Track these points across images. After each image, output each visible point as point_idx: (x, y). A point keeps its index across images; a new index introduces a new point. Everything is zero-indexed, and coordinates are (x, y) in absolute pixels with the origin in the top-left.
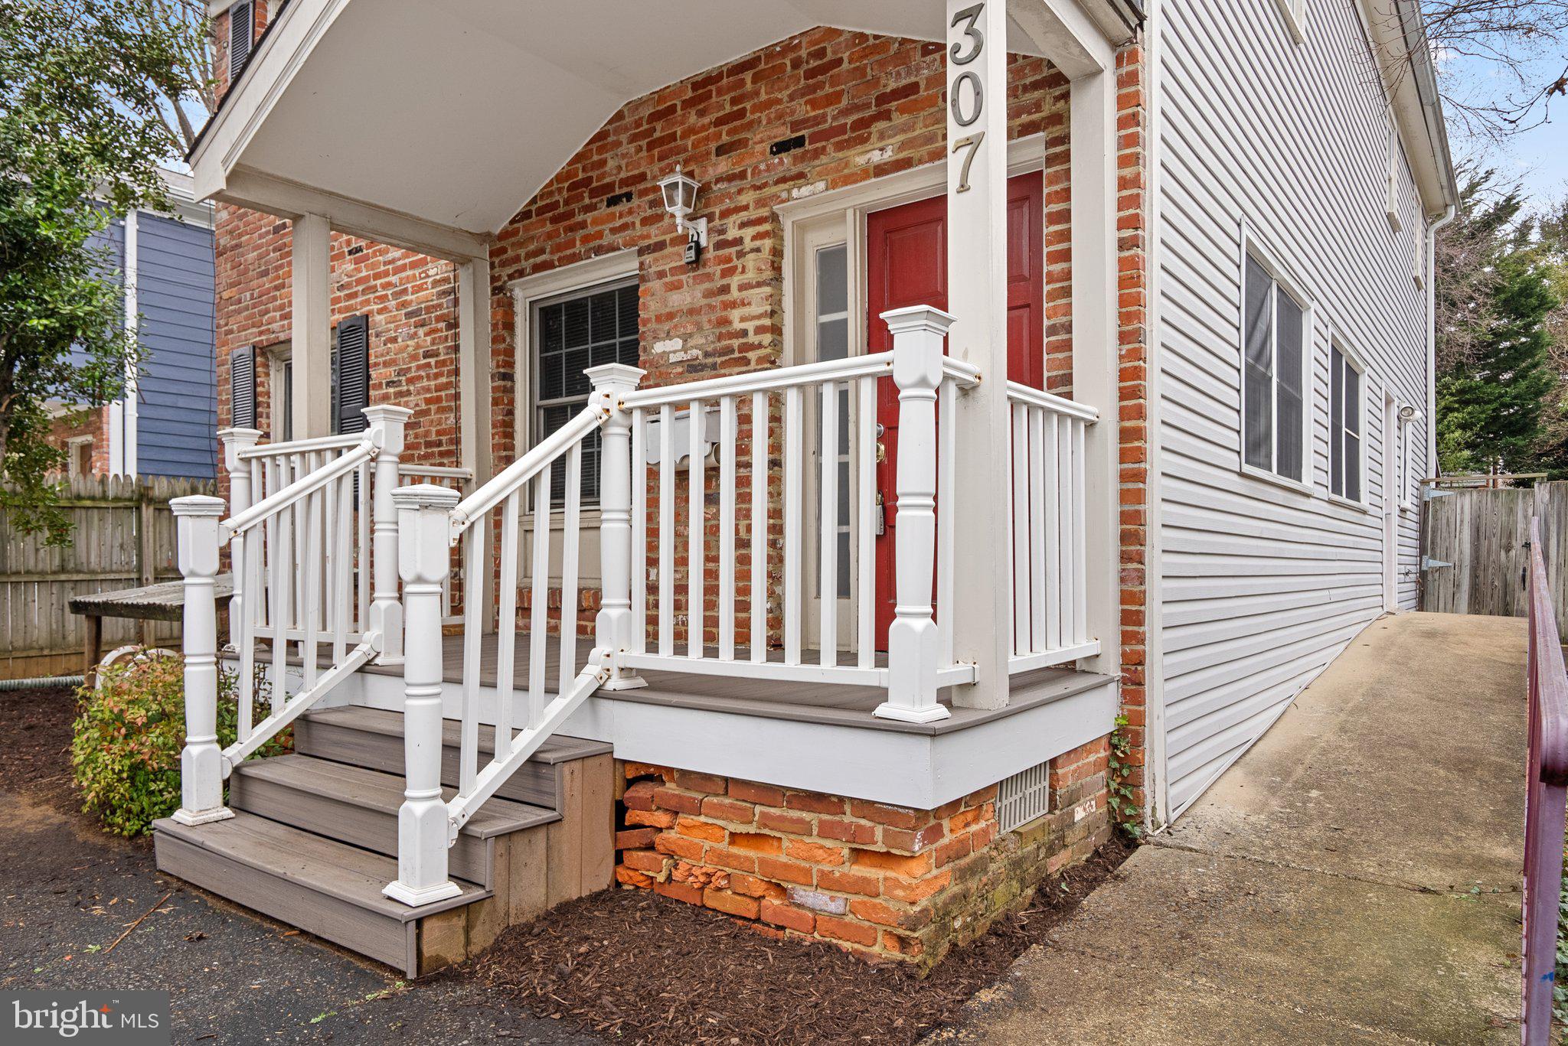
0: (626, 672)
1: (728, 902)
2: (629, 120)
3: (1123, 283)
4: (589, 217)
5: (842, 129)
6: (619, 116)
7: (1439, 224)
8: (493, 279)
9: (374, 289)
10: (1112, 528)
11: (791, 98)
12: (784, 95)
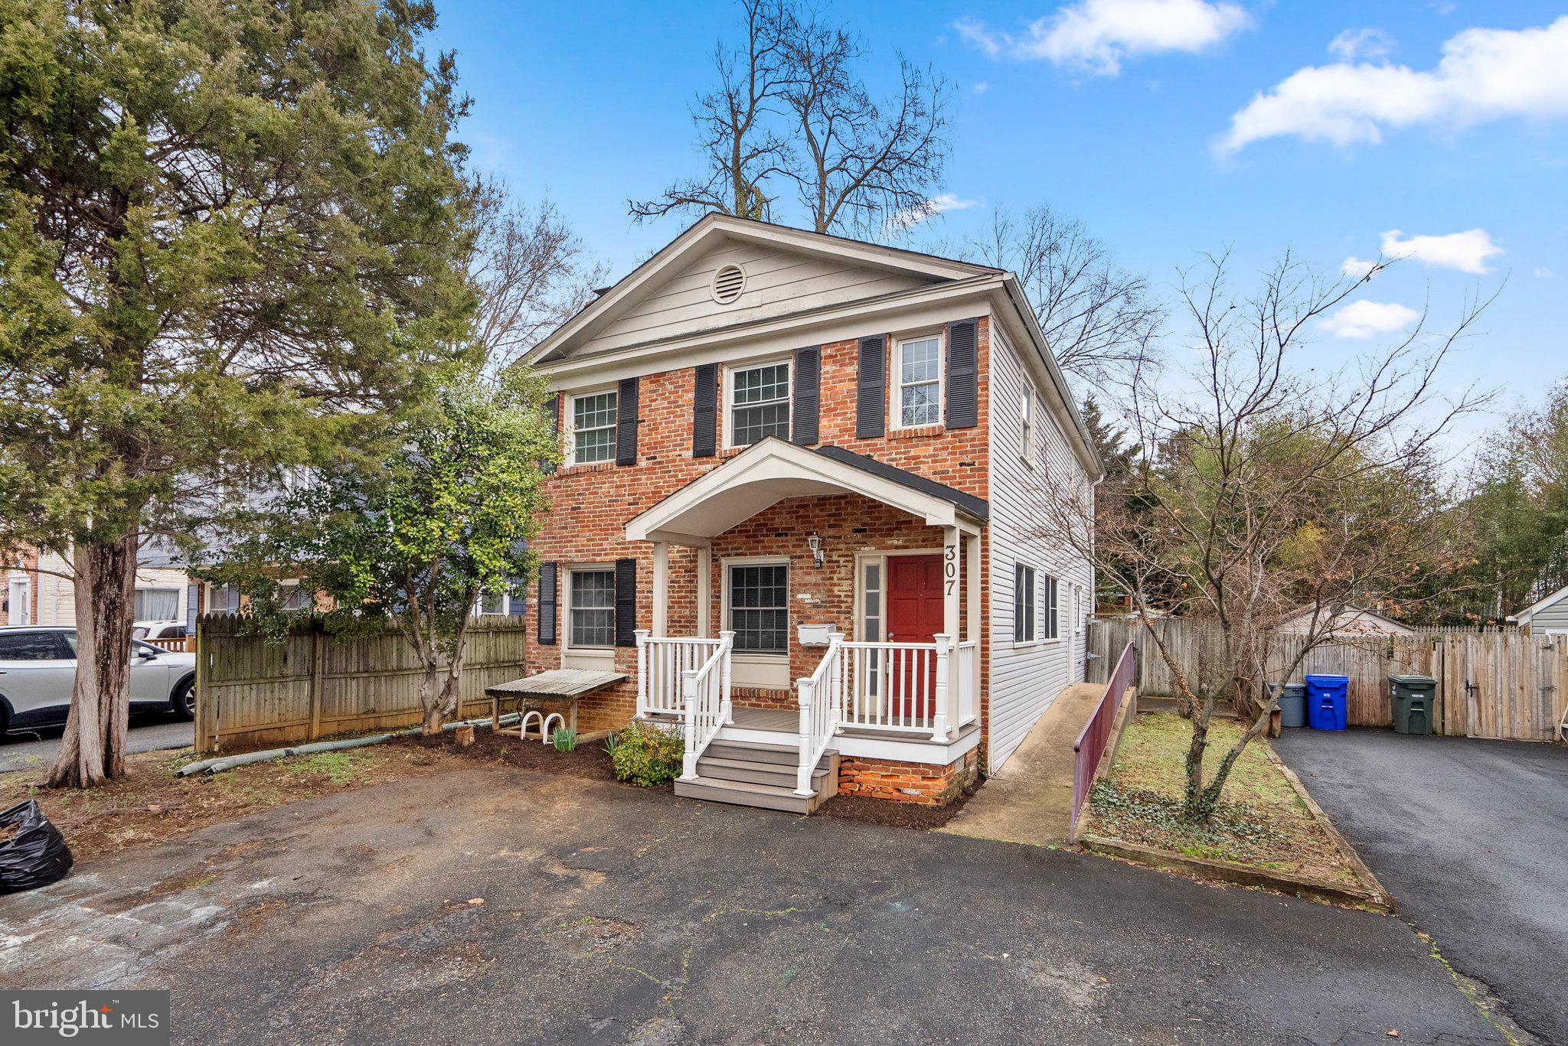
0: (841, 728)
1: (880, 795)
2: (786, 505)
3: (982, 601)
4: (766, 539)
5: (882, 530)
6: (782, 502)
7: (1096, 483)
8: (713, 555)
9: (641, 548)
10: (979, 679)
11: (862, 514)
12: (859, 512)
